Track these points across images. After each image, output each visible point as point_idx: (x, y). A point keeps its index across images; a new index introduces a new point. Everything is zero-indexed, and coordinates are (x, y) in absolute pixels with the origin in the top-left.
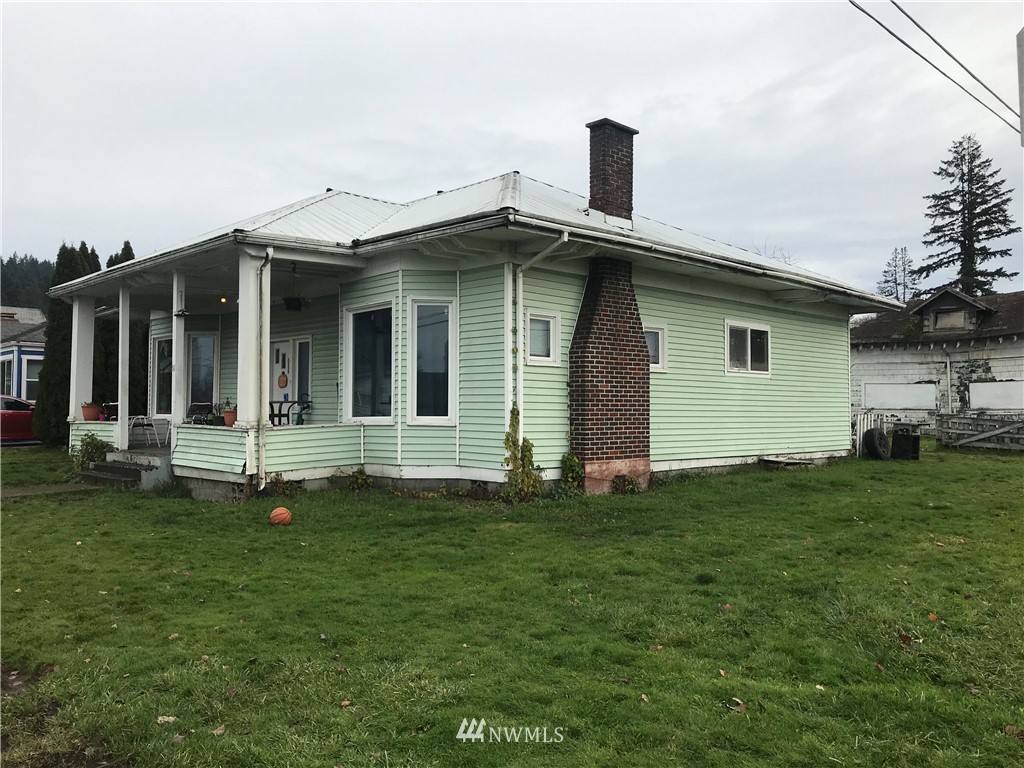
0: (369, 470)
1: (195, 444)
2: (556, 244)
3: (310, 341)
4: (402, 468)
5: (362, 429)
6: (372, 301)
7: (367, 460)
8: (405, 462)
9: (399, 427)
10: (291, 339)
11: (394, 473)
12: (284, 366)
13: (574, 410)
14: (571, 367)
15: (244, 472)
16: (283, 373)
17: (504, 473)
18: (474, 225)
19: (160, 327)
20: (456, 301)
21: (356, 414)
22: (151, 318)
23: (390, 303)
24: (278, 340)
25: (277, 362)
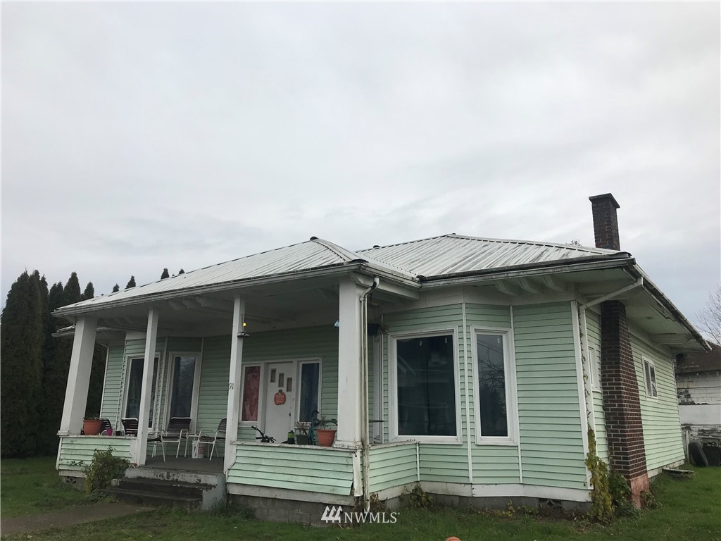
0: (426, 487)
1: (264, 462)
2: (631, 287)
3: (320, 362)
4: (473, 486)
5: (418, 447)
6: (430, 328)
7: (424, 478)
8: (477, 481)
9: (469, 446)
10: (295, 361)
11: (464, 491)
12: (281, 384)
13: (612, 431)
14: (604, 393)
15: (352, 494)
16: (281, 391)
17: (587, 493)
18: (587, 266)
19: (137, 347)
20: (511, 332)
21: (402, 432)
22: (127, 339)
23: (453, 331)
24: (273, 361)
25: (272, 381)
